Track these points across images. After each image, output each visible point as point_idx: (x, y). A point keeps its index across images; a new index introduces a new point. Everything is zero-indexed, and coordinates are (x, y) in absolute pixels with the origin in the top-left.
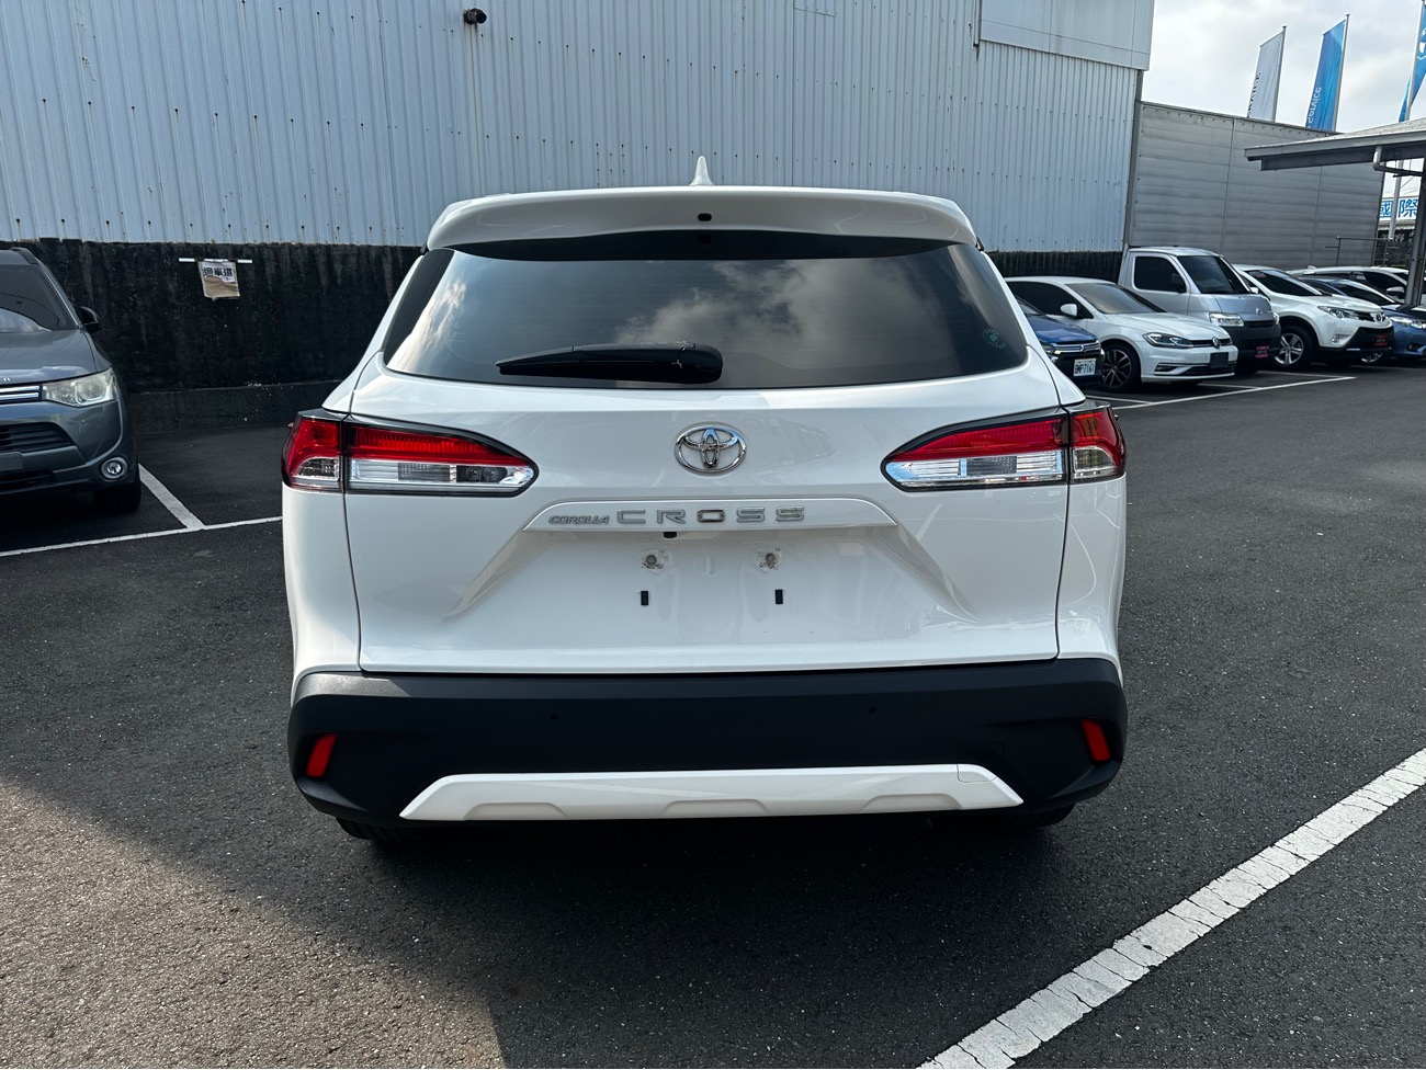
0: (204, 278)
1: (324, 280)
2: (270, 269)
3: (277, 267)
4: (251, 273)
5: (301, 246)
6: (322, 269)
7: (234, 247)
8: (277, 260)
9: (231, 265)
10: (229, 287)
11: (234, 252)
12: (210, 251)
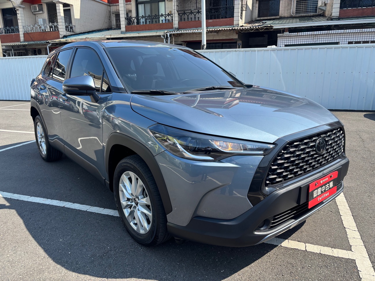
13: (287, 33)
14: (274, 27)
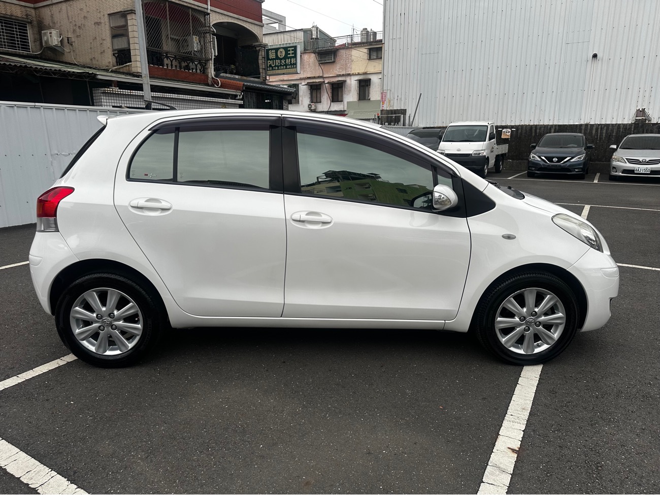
0: (503, 133)
1: (533, 134)
2: (519, 131)
3: (522, 131)
4: (515, 132)
5: (529, 125)
6: (533, 131)
7: (512, 126)
8: (522, 129)
9: (510, 130)
10: (508, 136)
11: (511, 127)
12: (506, 127)
13: (116, 90)
14: (99, 77)
